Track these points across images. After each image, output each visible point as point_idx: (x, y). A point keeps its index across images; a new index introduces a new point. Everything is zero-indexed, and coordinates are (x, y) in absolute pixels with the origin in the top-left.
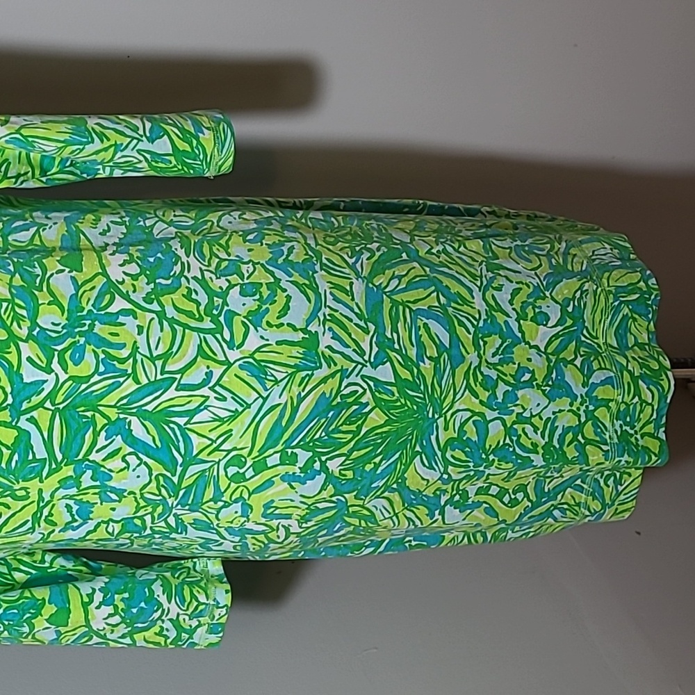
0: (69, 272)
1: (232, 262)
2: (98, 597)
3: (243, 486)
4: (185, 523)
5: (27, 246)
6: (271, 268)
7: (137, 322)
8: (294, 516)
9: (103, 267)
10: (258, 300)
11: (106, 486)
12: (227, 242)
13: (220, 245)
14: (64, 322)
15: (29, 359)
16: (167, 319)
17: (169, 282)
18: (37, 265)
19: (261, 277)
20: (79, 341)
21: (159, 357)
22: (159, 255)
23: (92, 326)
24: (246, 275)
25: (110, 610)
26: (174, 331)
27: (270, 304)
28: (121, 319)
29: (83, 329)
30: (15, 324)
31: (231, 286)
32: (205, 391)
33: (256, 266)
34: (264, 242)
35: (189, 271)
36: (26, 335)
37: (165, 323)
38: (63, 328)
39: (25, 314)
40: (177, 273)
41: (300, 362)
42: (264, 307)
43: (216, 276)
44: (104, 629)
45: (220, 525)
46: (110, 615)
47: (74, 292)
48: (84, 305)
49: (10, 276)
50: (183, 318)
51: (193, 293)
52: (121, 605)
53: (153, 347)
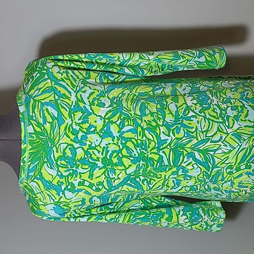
0: (175, 103)
1: (227, 99)
2: (182, 213)
3: (232, 176)
4: (211, 188)
5: (160, 95)
6: (241, 101)
7: (197, 120)
8: (249, 187)
9: (185, 101)
10: (237, 112)
11: (186, 175)
12: (225, 92)
13: (223, 93)
14: (174, 120)
15: (163, 132)
16: (207, 119)
17: (207, 106)
18: (164, 101)
19: (238, 104)
20: (178, 126)
21: (204, 131)
22: (203, 97)
23: (182, 121)
24: (233, 103)
25: (185, 217)
26: (209, 123)
27: (242, 113)
28: (192, 119)
29: (180, 122)
30: (158, 120)
31: (228, 107)
32: (220, 143)
33: (236, 100)
34: (238, 91)
35: (213, 102)
36: (162, 124)
37: (206, 120)
38: (173, 122)
39: (161, 117)
40: (210, 103)
41: (253, 133)
42: (240, 114)
43: (223, 103)
44: (183, 223)
45: (223, 189)
46: (186, 219)
47: (176, 110)
48: (180, 114)
49: (156, 105)
50: (212, 118)
51: (215, 110)
52: (189, 216)
53: (202, 128)
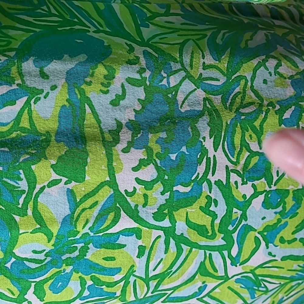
7: (140, 243)
9: (112, 172)
10: (280, 213)
14: (49, 248)
16: (175, 237)
17: (188, 190)
19: (290, 182)
20: (64, 270)
21: (155, 277)
22: (183, 149)
23: (84, 250)
24: (275, 179)
27: (291, 218)
28: (122, 240)
29: (72, 255)
31: (256, 195)
37: (172, 242)
38: (46, 255)
40: (201, 175)
42: (283, 221)
43: (243, 180)
47: (69, 212)
48: (79, 228)
51: (213, 204)
53: (151, 267)
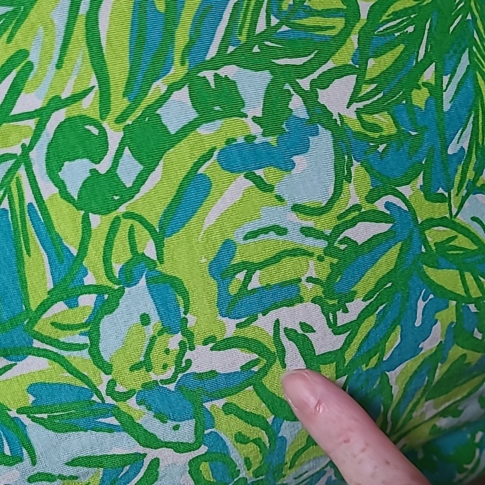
3: (129, 215)
4: (13, 414)
8: (309, 290)
45: (120, 388)
